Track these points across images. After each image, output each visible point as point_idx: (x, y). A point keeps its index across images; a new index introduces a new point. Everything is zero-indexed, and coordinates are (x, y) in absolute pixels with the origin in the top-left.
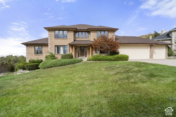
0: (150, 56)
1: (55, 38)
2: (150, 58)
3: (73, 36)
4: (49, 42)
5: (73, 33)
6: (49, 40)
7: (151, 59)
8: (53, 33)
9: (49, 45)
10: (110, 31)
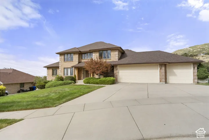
0: (160, 79)
1: (64, 61)
2: (160, 81)
3: (78, 58)
4: (60, 65)
5: (77, 56)
6: (60, 63)
7: (161, 83)
8: (63, 57)
9: (60, 67)
10: (112, 50)
